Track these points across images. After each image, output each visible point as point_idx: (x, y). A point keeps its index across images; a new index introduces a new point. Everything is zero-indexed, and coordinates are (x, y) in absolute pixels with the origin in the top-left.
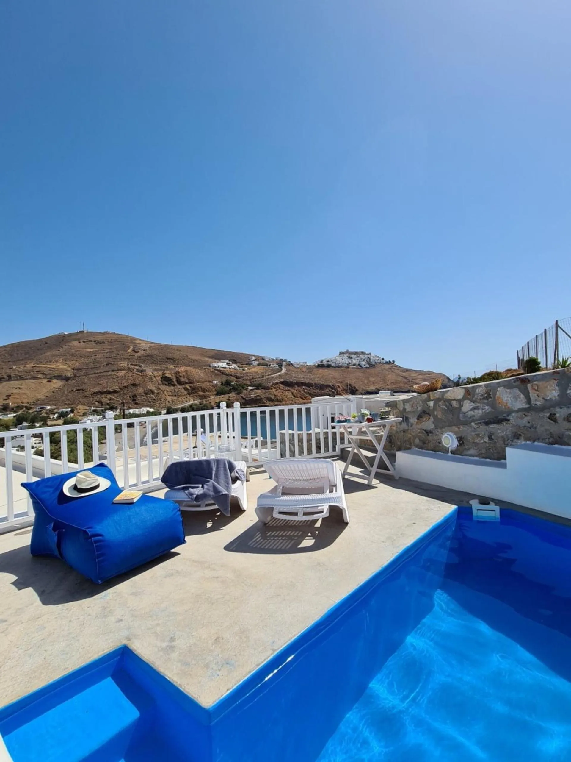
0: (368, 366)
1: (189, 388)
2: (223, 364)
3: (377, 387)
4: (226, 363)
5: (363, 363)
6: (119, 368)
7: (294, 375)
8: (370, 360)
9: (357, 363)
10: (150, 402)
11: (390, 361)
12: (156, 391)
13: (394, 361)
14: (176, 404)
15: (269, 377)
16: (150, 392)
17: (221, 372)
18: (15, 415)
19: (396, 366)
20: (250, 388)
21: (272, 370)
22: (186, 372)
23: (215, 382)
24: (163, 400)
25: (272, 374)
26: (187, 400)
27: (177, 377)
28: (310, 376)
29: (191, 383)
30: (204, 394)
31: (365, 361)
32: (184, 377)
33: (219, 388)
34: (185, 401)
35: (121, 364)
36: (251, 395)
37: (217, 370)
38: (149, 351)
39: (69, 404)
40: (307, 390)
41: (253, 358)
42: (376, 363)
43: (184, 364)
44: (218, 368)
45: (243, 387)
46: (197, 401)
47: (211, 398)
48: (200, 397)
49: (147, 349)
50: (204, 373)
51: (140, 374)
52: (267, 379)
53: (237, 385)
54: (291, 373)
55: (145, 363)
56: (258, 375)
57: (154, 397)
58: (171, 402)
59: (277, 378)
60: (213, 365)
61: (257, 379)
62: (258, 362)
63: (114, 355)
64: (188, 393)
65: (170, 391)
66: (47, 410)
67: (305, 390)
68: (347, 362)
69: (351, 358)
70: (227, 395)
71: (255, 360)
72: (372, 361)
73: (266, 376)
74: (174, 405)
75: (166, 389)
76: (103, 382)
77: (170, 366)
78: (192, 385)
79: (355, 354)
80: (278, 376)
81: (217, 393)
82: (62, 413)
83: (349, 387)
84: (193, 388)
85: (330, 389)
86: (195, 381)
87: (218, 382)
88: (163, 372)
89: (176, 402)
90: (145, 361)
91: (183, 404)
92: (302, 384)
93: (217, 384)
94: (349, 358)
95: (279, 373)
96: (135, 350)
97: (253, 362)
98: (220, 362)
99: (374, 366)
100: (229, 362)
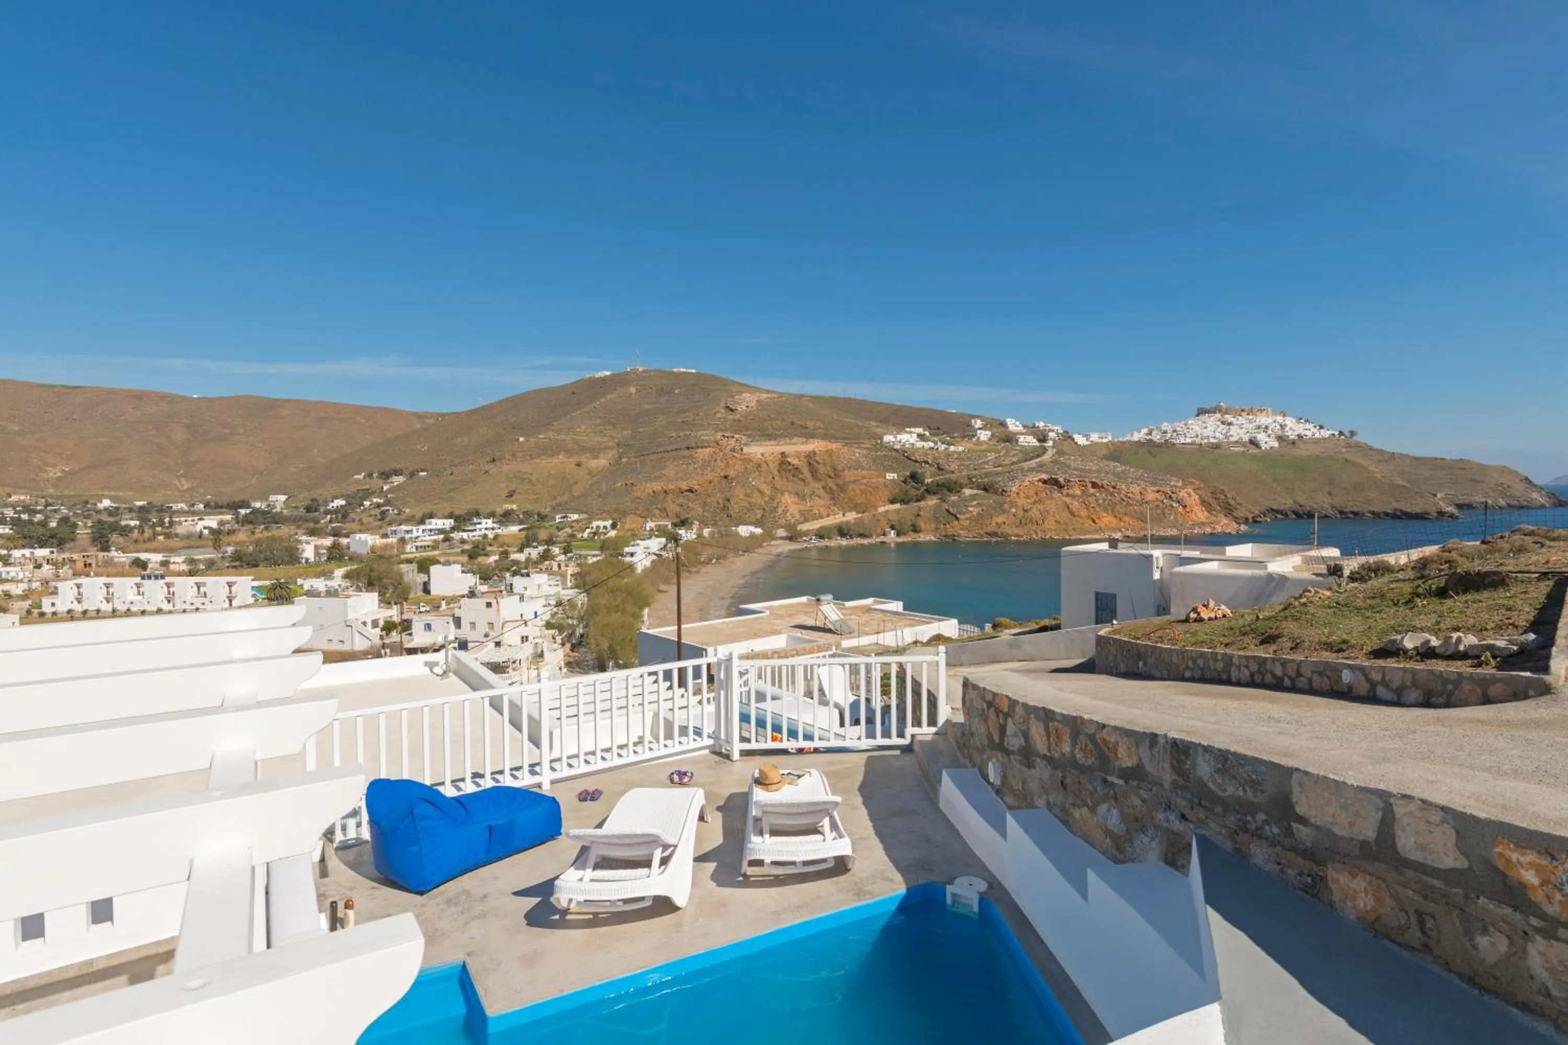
0: (1276, 444)
1: (835, 488)
2: (909, 438)
4: (915, 436)
5: (1261, 437)
6: (700, 445)
7: (1073, 464)
8: (1283, 429)
9: (1246, 438)
10: (755, 514)
13: (1352, 433)
14: (806, 520)
15: (1013, 467)
17: (905, 455)
18: (521, 527)
19: (1359, 445)
20: (967, 492)
21: (1021, 451)
22: (829, 452)
24: (780, 511)
25: (1020, 461)
26: (831, 513)
27: (810, 464)
28: (1115, 467)
29: (837, 477)
30: (866, 501)
31: (1270, 432)
32: (825, 464)
33: (897, 490)
34: (825, 514)
35: (702, 435)
36: (967, 506)
37: (896, 450)
38: (757, 409)
39: (609, 512)
40: (1105, 500)
41: (978, 423)
42: (1300, 436)
43: (824, 437)
44: (897, 447)
45: (951, 487)
46: (851, 516)
47: (881, 509)
48: (856, 508)
49: (753, 404)
50: (866, 456)
51: (738, 456)
52: (1009, 472)
53: (938, 485)
54: (1069, 459)
55: (749, 433)
56: (986, 463)
57: (763, 503)
58: (798, 516)
59: (1032, 470)
60: (888, 438)
61: (984, 471)
62: (989, 433)
63: (690, 416)
64: (832, 499)
65: (797, 494)
66: (574, 521)
67: (1101, 501)
68: (1217, 435)
69: (1230, 424)
70: (915, 505)
71: (984, 428)
72: (1290, 433)
73: (1005, 466)
74: (802, 523)
75: (790, 488)
76: (670, 470)
77: (795, 440)
78: (840, 482)
79: (1240, 415)
80: (1034, 465)
81: (892, 502)
82: (598, 527)
83: (1218, 495)
84: (842, 488)
85: (1165, 501)
86: (846, 472)
87: (896, 475)
88: (783, 453)
89: (806, 517)
90: (747, 430)
91: (820, 520)
92: (1094, 485)
93: (893, 480)
94: (1223, 423)
95: (1039, 460)
96: (731, 406)
97: (979, 432)
98: (904, 432)
99: (1294, 443)
100: (924, 432)
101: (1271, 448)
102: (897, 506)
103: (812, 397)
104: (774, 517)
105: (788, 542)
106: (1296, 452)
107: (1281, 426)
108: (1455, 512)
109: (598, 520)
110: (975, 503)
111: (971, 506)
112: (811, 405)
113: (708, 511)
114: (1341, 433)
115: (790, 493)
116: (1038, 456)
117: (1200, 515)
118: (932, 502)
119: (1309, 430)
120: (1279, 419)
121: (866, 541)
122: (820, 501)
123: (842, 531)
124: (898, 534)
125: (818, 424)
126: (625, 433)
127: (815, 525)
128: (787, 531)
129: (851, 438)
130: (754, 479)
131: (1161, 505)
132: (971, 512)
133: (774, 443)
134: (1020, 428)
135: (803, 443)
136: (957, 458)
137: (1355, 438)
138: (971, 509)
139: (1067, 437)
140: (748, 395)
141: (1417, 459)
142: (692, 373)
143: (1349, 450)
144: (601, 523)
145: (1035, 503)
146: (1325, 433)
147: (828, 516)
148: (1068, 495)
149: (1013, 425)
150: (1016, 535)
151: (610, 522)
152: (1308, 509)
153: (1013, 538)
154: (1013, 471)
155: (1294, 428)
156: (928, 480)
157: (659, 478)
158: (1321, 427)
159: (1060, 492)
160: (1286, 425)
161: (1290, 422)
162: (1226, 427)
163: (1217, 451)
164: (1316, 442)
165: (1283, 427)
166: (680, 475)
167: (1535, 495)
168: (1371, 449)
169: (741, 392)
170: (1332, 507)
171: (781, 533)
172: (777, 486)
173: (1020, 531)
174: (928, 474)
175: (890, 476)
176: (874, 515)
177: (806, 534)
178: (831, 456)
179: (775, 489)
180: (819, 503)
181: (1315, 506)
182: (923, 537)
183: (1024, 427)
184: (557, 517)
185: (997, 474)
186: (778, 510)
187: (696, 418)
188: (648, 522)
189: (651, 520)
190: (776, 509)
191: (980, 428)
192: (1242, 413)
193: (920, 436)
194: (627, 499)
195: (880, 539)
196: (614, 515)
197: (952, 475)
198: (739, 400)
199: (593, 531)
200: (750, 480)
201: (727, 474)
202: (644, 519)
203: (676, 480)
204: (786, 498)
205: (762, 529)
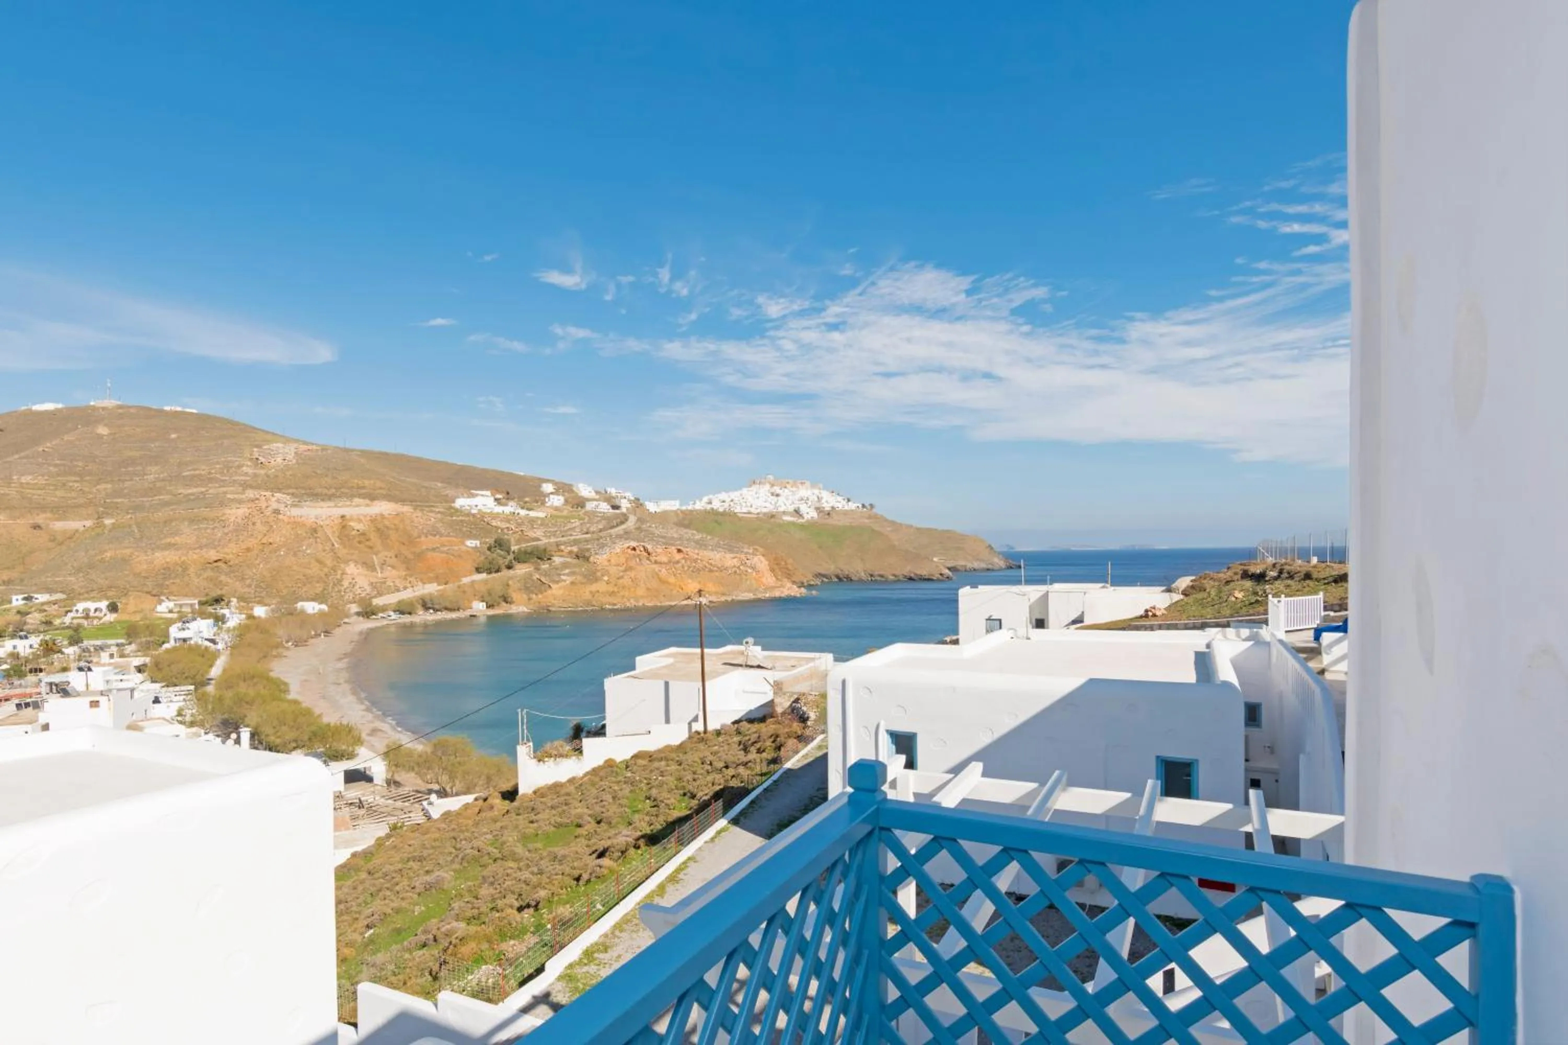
0: (816, 515)
1: (410, 556)
2: (484, 502)
4: (490, 500)
5: (804, 509)
7: (657, 532)
8: (819, 501)
9: (791, 509)
10: (315, 588)
12: (328, 563)
13: (872, 506)
14: (380, 594)
15: (601, 534)
16: (314, 563)
17: (484, 521)
19: (879, 517)
20: (558, 560)
21: (599, 518)
22: (399, 516)
24: (346, 583)
26: (408, 585)
27: (378, 529)
28: (692, 535)
29: (412, 544)
30: (447, 572)
32: (397, 530)
33: (482, 558)
34: (401, 588)
35: (225, 493)
36: (560, 575)
37: (474, 515)
38: (298, 463)
39: (101, 590)
40: (689, 567)
41: (548, 488)
42: (833, 508)
43: (390, 498)
44: (474, 511)
45: (540, 555)
46: (432, 588)
47: (466, 580)
48: (437, 579)
49: (290, 457)
50: (441, 520)
51: (285, 519)
52: (598, 539)
53: (526, 553)
54: (650, 527)
55: (291, 491)
56: (573, 529)
57: (323, 576)
58: (368, 589)
59: (619, 537)
60: (462, 502)
61: (572, 538)
62: (562, 499)
63: (203, 470)
64: (408, 569)
65: (364, 563)
66: (43, 604)
67: (686, 568)
68: (767, 505)
69: (778, 495)
70: (505, 573)
71: (556, 492)
72: (825, 505)
73: (593, 533)
74: (375, 597)
75: (354, 557)
76: (187, 535)
77: (357, 500)
78: (418, 550)
79: (786, 487)
80: (622, 532)
81: (478, 570)
82: (86, 611)
83: (780, 562)
84: (420, 556)
85: (741, 567)
86: (423, 538)
87: (478, 542)
88: (343, 517)
89: (380, 589)
90: (289, 487)
91: (397, 594)
92: (679, 552)
93: (476, 547)
94: (772, 494)
95: (623, 527)
96: (260, 458)
97: (551, 496)
98: (477, 495)
99: (829, 514)
100: (499, 496)
101: (812, 517)
102: (484, 576)
103: (362, 451)
104: (339, 591)
105: (361, 618)
106: (830, 521)
107: (818, 498)
108: (950, 573)
109: (83, 600)
110: (567, 571)
111: (564, 575)
112: (362, 461)
113: (249, 586)
114: (864, 506)
115: (355, 562)
116: (622, 523)
117: (769, 580)
118: (522, 570)
119: (840, 503)
120: (816, 491)
121: (454, 615)
122: (394, 572)
123: (426, 604)
124: (489, 606)
125: (379, 484)
126: (101, 487)
127: (391, 599)
128: (360, 605)
129: (420, 502)
130: (309, 546)
131: (738, 571)
132: (565, 581)
133: (332, 504)
134: (593, 495)
135: (367, 505)
136: (541, 525)
137: (874, 510)
138: (563, 577)
139: (638, 504)
140: (280, 445)
141: (918, 529)
142: (192, 414)
143: (871, 520)
144: (92, 606)
145: (625, 571)
146: (852, 506)
147: (405, 588)
148: (656, 562)
149: (585, 491)
150: (610, 604)
151: (105, 603)
152: (847, 573)
153: (607, 606)
154: (601, 537)
155: (830, 501)
156: (514, 548)
157: (171, 546)
158: (849, 500)
159: (648, 560)
160: (822, 498)
161: (825, 495)
162: (775, 498)
163: (772, 520)
164: (845, 513)
165: (819, 499)
166: (204, 541)
167: (996, 560)
168: (886, 520)
169: (268, 442)
170: (865, 571)
171: (354, 608)
172: (340, 555)
173: (611, 600)
174: (513, 541)
175: (471, 543)
176: (459, 587)
177: (384, 609)
178: (402, 521)
179: (337, 558)
180: (392, 575)
181: (853, 572)
182: (514, 609)
183: (597, 492)
184: (14, 598)
185: (587, 541)
186: (343, 583)
187: (213, 471)
188: (163, 601)
189: (167, 598)
190: (340, 581)
191: (552, 493)
192: (787, 485)
193: (496, 500)
194: (126, 572)
195: (468, 613)
196: (110, 594)
197: (539, 543)
198: (269, 451)
199: (79, 615)
200: (304, 548)
201: (271, 540)
202: (157, 598)
203: (198, 548)
204: (351, 569)
205: (327, 605)
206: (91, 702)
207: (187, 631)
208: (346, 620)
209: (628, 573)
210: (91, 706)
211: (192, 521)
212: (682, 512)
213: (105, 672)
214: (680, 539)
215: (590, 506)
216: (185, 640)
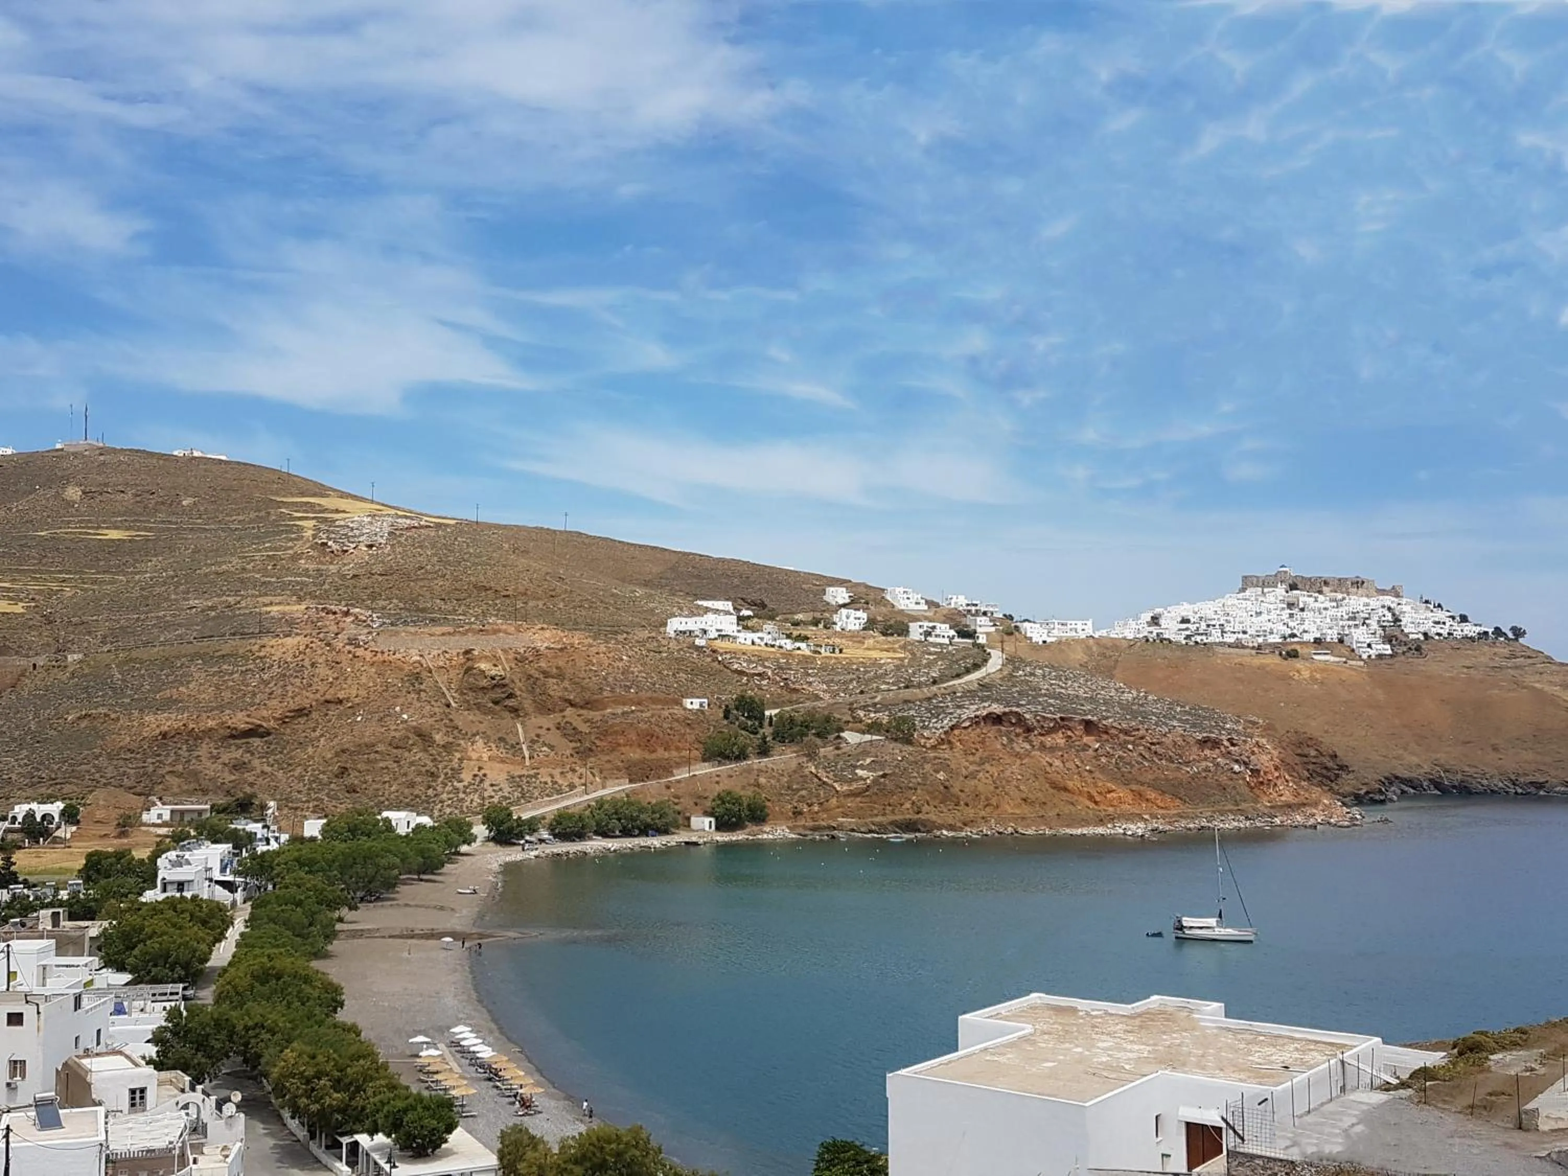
0: (1387, 649)
1: (584, 728)
3: (1442, 757)
4: (731, 618)
5: (1359, 636)
6: (269, 627)
7: (1044, 684)
8: (1397, 620)
9: (1333, 637)
10: (412, 785)
11: (1498, 631)
12: (438, 738)
13: (1518, 633)
14: (526, 797)
15: (934, 688)
16: (413, 738)
17: (717, 660)
19: (1532, 655)
20: (851, 737)
22: (566, 651)
23: (693, 704)
24: (467, 777)
26: (576, 781)
27: (529, 676)
28: (1120, 691)
29: (588, 705)
30: (647, 756)
31: (1374, 625)
32: (560, 676)
33: (713, 731)
34: (564, 786)
35: (273, 606)
36: (853, 767)
37: (699, 649)
38: (393, 551)
39: (54, 782)
40: (1111, 758)
41: (835, 594)
42: (1428, 635)
43: (551, 617)
44: (701, 641)
45: (820, 728)
46: (619, 787)
47: (682, 774)
48: (628, 770)
49: (381, 540)
50: (640, 659)
51: (368, 655)
52: (929, 699)
53: (793, 723)
54: (1032, 673)
55: (379, 603)
57: (428, 762)
58: (506, 788)
59: (971, 694)
60: (679, 624)
61: (880, 695)
62: (862, 616)
63: (233, 564)
64: (579, 751)
65: (502, 739)
67: (1104, 760)
68: (1281, 628)
69: (1302, 608)
70: (755, 762)
71: (853, 604)
72: (1409, 628)
73: (920, 685)
74: (517, 802)
75: (486, 728)
77: (491, 622)
78: (597, 716)
79: (1320, 592)
80: (972, 685)
81: (704, 757)
83: (1306, 751)
84: (601, 728)
86: (606, 694)
87: (706, 701)
88: (467, 652)
89: (526, 788)
90: (378, 596)
91: (557, 798)
92: (1089, 726)
93: (702, 710)
94: (1290, 605)
95: (979, 673)
96: (330, 543)
97: (844, 611)
98: (707, 610)
99: (1418, 649)
100: (746, 613)
101: (1379, 656)
102: (714, 766)
104: (455, 791)
105: (493, 845)
106: (1423, 664)
107: (1392, 613)
109: (28, 800)
110: (868, 760)
111: (862, 767)
113: (300, 778)
115: (487, 739)
116: (976, 667)
117: (1282, 789)
118: (784, 756)
120: (1388, 600)
121: (656, 842)
122: (554, 756)
123: (604, 821)
124: (722, 826)
125: (533, 590)
127: (548, 808)
128: (491, 819)
129: (605, 624)
130: (406, 707)
131: (1212, 769)
132: (861, 778)
134: (923, 607)
135: (512, 631)
136: (823, 668)
137: (1523, 641)
138: (860, 772)
139: (1009, 626)
140: (365, 519)
143: (1515, 662)
144: (40, 810)
145: (982, 762)
146: (1471, 630)
147: (571, 786)
148: (1043, 747)
149: (907, 599)
150: (950, 827)
151: (60, 805)
155: (1416, 618)
156: (772, 713)
157: (168, 704)
158: (1462, 619)
159: (1027, 739)
160: (1401, 614)
162: (1295, 613)
163: (1288, 661)
164: (1456, 645)
166: (227, 695)
168: (1555, 662)
172: (459, 723)
173: (957, 818)
174: (769, 700)
176: (669, 787)
177: (532, 826)
178: (572, 660)
179: (454, 728)
180: (551, 760)
181: (1471, 771)
182: (773, 832)
183: (930, 603)
185: (907, 701)
186: (462, 776)
187: (250, 567)
188: (154, 804)
189: (160, 799)
190: (456, 773)
191: (844, 606)
192: (1325, 589)
193: (740, 619)
194: (97, 751)
195: (681, 837)
196: (67, 789)
197: (819, 704)
198: (346, 531)
199: (17, 825)
200: (398, 709)
201: (341, 695)
202: (143, 798)
203: (216, 708)
204: (479, 750)
205: (431, 817)
206: (10, 1015)
207: (186, 868)
208: (464, 848)
209: (987, 766)
210: (10, 1023)
211: (208, 659)
212: (1098, 641)
213: (41, 952)
214: (1092, 700)
215: (916, 632)
216: (181, 886)
